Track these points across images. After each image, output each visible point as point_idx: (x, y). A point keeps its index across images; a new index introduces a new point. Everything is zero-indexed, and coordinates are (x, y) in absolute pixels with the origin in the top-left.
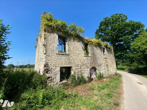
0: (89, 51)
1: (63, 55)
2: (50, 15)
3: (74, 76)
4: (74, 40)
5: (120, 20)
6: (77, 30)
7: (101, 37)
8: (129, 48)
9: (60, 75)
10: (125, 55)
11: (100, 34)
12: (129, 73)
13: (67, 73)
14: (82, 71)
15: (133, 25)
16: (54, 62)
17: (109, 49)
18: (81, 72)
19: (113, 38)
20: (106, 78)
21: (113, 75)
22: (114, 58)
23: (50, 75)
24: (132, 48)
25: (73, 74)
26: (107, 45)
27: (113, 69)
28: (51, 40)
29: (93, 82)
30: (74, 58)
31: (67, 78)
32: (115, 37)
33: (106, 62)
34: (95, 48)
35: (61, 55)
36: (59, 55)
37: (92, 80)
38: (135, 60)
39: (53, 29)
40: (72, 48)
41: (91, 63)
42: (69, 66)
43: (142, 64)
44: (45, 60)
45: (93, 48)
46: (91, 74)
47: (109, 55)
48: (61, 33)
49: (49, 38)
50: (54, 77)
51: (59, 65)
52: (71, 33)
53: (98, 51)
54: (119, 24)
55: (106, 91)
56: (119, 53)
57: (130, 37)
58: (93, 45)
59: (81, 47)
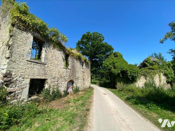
0: (69, 63)
1: (37, 63)
2: (25, 7)
3: (48, 91)
4: (54, 47)
5: (99, 39)
6: (59, 37)
7: (81, 50)
8: (101, 65)
9: (28, 89)
10: (98, 70)
11: (81, 46)
12: (99, 86)
13: (38, 87)
14: (59, 85)
15: (107, 46)
16: (22, 71)
17: (87, 64)
18: (57, 85)
19: (91, 54)
20: (81, 91)
21: (88, 88)
22: (90, 72)
23: (13, 90)
24: (103, 65)
25: (47, 88)
26: (86, 60)
27: (88, 83)
28: (21, 40)
29: (69, 96)
30: (52, 68)
31: (39, 93)
32: (93, 53)
33: (84, 76)
34: (75, 61)
35: (34, 64)
36: (30, 63)
37: (68, 94)
38: (104, 75)
39: (28, 27)
40: (51, 56)
41: (70, 76)
42: (43, 78)
43: (108, 79)
44: (8, 67)
45: (73, 61)
46: (68, 88)
47: (87, 69)
48: (37, 35)
49: (18, 37)
50: (19, 92)
51: (29, 75)
52: (51, 39)
53: (78, 64)
54: (98, 43)
55: (80, 102)
56: (94, 69)
57: (104, 56)
58: (74, 57)
59: (62, 58)
